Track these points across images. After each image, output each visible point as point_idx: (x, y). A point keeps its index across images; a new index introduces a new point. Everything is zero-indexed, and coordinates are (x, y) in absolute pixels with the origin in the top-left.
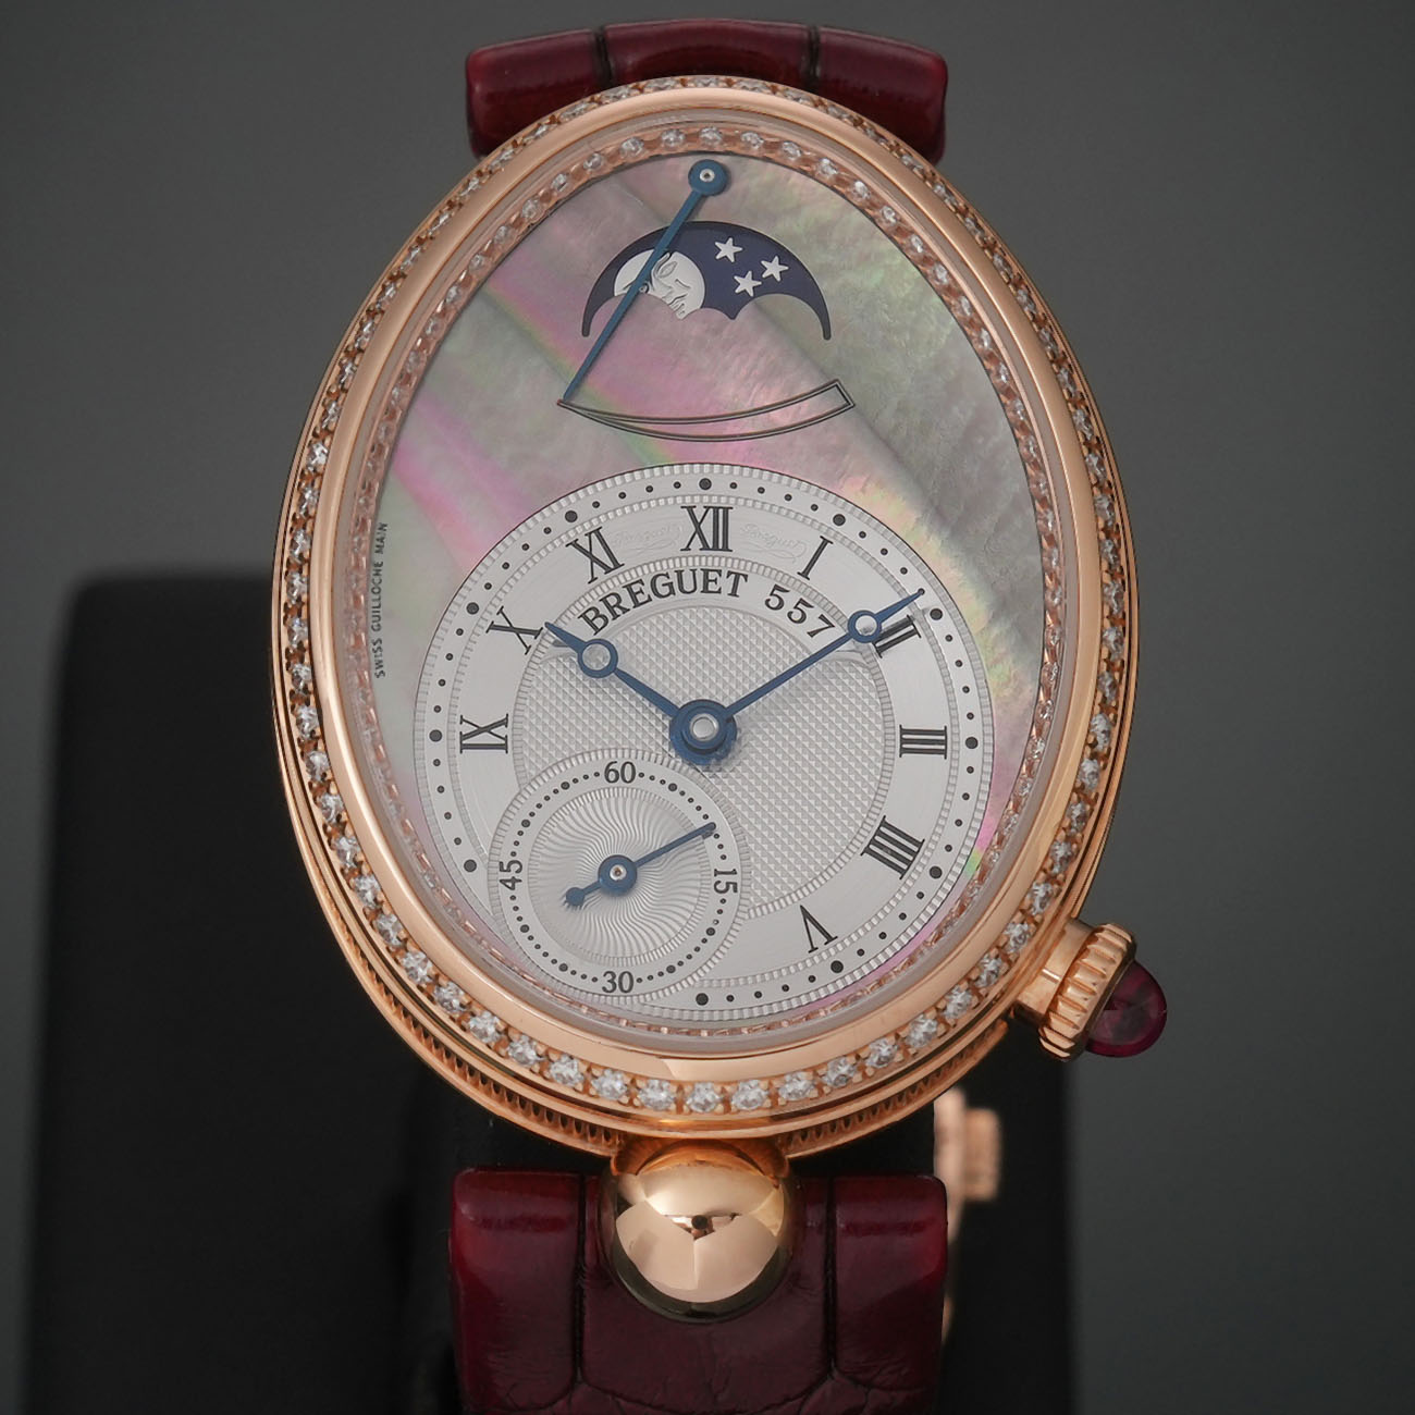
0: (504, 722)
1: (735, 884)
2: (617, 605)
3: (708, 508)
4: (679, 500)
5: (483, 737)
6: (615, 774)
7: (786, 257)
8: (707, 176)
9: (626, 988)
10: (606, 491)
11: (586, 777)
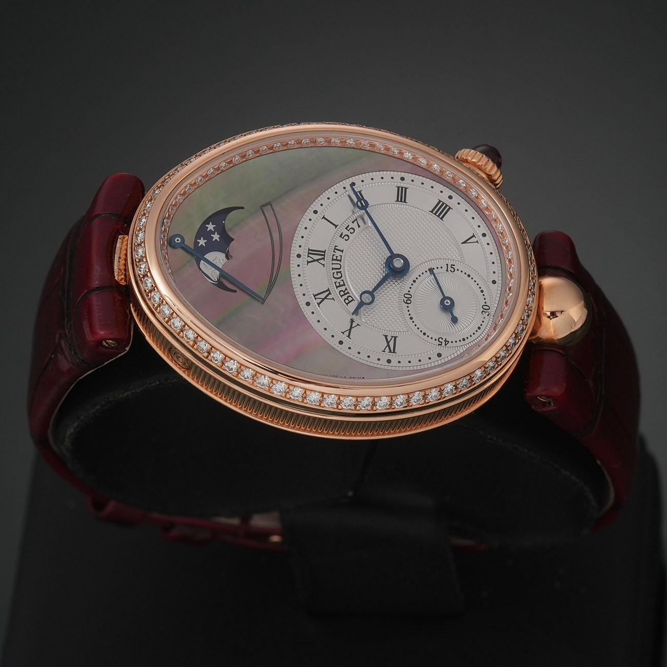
0: (386, 336)
1: (452, 265)
2: (344, 292)
3: (308, 256)
4: (304, 266)
5: (391, 344)
6: (408, 300)
7: (207, 222)
8: (178, 240)
9: (488, 308)
10: (298, 292)
11: (409, 311)
